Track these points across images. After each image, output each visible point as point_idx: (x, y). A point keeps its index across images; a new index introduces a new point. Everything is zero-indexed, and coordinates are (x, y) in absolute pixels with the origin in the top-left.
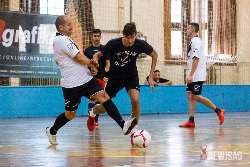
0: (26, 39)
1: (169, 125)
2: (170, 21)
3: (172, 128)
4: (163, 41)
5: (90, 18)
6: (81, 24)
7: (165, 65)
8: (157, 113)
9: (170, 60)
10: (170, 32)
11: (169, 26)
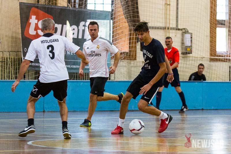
0: (73, 34)
1: (213, 121)
2: (216, 18)
3: (215, 125)
4: (209, 38)
5: (137, 14)
6: (128, 20)
7: (210, 62)
8: (201, 108)
9: (215, 56)
10: (216, 29)
11: (215, 23)
